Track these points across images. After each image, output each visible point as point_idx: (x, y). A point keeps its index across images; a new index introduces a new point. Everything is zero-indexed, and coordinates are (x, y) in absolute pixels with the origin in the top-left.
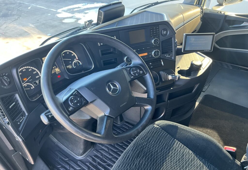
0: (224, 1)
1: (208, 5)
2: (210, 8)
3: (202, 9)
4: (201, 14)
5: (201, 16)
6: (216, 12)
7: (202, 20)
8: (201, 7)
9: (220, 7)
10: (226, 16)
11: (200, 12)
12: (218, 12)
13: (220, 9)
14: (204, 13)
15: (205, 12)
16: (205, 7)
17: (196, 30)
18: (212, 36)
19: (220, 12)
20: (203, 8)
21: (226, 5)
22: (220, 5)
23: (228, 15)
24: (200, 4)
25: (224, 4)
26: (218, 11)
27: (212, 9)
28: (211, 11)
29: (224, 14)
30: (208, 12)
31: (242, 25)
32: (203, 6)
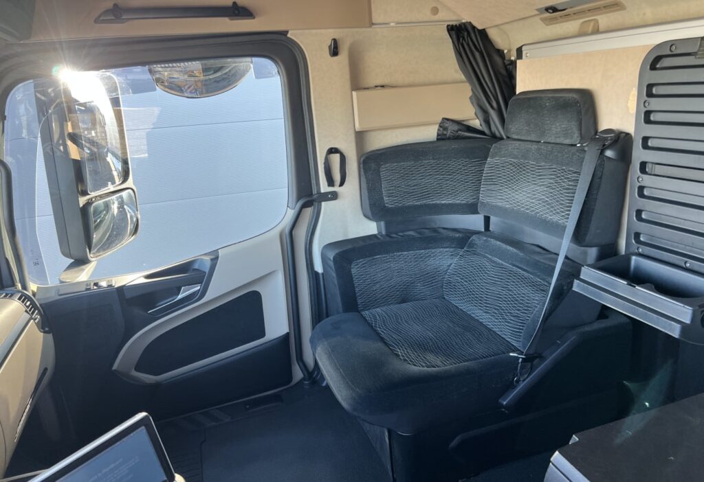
0: (88, 250)
1: (41, 275)
2: (52, 282)
3: (24, 298)
4: (33, 313)
5: (35, 319)
6: (84, 289)
7: (47, 329)
8: (19, 292)
9: (83, 267)
10: (121, 289)
11: (26, 311)
12: (87, 285)
13: (84, 275)
14: (40, 305)
15: (42, 302)
16: (33, 287)
17: (46, 369)
18: (143, 429)
19: (92, 284)
20: (30, 294)
21: (100, 257)
22: (81, 262)
23: (124, 286)
24: (9, 282)
25: (91, 255)
26: (87, 283)
27: (62, 282)
28: (61, 292)
29: (110, 286)
30: (53, 296)
31: (180, 297)
32: (25, 287)
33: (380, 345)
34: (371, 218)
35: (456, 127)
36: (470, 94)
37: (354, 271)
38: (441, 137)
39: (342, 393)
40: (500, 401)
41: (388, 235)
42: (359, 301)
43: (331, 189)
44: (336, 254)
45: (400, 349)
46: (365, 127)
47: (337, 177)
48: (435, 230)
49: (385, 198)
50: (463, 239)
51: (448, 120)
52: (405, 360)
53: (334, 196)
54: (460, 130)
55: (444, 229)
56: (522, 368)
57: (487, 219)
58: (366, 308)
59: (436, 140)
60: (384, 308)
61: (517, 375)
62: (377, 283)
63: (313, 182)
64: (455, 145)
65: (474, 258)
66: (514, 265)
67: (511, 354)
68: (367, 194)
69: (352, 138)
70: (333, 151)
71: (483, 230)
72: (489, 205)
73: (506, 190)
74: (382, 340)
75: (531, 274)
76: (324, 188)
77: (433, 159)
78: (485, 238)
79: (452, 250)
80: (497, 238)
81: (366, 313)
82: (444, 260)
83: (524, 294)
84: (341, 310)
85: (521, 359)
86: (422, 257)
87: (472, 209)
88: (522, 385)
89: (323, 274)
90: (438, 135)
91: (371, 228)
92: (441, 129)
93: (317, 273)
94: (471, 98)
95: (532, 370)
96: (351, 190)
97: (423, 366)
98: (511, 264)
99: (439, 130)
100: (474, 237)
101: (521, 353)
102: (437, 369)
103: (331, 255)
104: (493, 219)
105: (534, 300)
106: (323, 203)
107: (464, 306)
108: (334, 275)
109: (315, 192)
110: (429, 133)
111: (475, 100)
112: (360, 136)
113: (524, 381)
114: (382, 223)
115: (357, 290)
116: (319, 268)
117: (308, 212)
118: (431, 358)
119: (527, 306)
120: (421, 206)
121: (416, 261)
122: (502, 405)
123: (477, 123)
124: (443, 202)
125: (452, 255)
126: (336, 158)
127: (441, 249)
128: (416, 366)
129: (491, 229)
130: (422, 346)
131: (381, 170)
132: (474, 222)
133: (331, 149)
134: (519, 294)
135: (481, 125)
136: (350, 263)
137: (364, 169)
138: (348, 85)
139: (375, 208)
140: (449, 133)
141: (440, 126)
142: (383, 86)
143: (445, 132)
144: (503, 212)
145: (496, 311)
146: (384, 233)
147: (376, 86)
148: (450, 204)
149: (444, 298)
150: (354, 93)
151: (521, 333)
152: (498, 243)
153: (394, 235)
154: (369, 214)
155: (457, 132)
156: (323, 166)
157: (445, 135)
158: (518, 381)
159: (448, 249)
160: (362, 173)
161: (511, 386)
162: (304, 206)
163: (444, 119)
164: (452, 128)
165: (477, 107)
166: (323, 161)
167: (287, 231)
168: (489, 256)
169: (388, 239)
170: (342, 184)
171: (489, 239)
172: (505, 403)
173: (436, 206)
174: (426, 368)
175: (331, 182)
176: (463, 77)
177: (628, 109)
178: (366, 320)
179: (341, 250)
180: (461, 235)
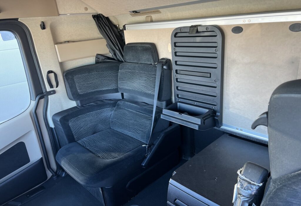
33: (91, 154)
34: (73, 99)
36: (106, 43)
37: (70, 124)
38: (97, 62)
40: (142, 164)
41: (82, 106)
42: (75, 137)
43: (52, 89)
44: (61, 118)
45: (99, 154)
46: (63, 60)
47: (54, 83)
48: (102, 101)
49: (78, 90)
50: (115, 103)
52: (103, 158)
53: (54, 92)
54: (106, 59)
55: (106, 100)
56: (148, 150)
57: (122, 94)
58: (79, 139)
59: (95, 63)
60: (87, 138)
61: (146, 153)
62: (82, 127)
63: (43, 87)
64: (104, 65)
65: (121, 110)
66: (137, 111)
67: (143, 146)
68: (70, 89)
69: (58, 65)
70: (50, 72)
71: (121, 99)
72: (123, 89)
73: (129, 82)
74: (91, 152)
75: (144, 114)
76: (48, 89)
77: (96, 72)
78: (123, 102)
79: (111, 108)
80: (128, 101)
81: (79, 142)
82: (108, 113)
83: (143, 122)
84: (67, 142)
85: (147, 147)
86: (99, 113)
87: (116, 91)
88: (149, 156)
89: (54, 128)
90: (96, 61)
91: (73, 104)
92: (97, 59)
93: (51, 128)
95: (151, 150)
96: (61, 89)
97: (111, 159)
98: (135, 111)
99: (96, 59)
100: (119, 102)
101: (146, 145)
102: (117, 158)
103: (58, 119)
104: (125, 94)
105: (147, 123)
106: (49, 96)
107: (119, 130)
108: (61, 128)
109: (44, 91)
110: (92, 60)
111: (108, 45)
112: (61, 64)
113: (149, 154)
114: (79, 101)
115: (73, 132)
116: (52, 125)
117: (42, 101)
118: (113, 154)
119: (145, 126)
120: (95, 92)
121: (97, 115)
122: (143, 166)
123: (110, 55)
124: (104, 89)
125: (111, 110)
126: (52, 76)
127: (106, 109)
128: (108, 159)
129: (124, 98)
130: (108, 150)
131: (74, 78)
132: (118, 95)
133: (49, 71)
134: (141, 122)
135: (113, 56)
136: (68, 121)
137: (66, 78)
138: (52, 42)
139: (74, 95)
140: (100, 60)
141: (96, 57)
142: (68, 42)
143: (99, 60)
144: (129, 91)
145: (134, 130)
146: (80, 105)
147: (65, 42)
148: (107, 90)
149: (111, 128)
150: (55, 45)
151: (145, 137)
152: (129, 103)
153: (85, 106)
154: (72, 97)
155: (104, 59)
156: (46, 79)
157: (98, 61)
158: (147, 156)
159: (109, 108)
160: (66, 80)
161: (145, 157)
162: (40, 98)
163: (98, 54)
164: (101, 58)
165: (110, 49)
166: (46, 77)
167: (33, 111)
168: (126, 109)
169: (83, 108)
170: (57, 87)
171: (125, 102)
172: (144, 165)
173: (101, 91)
174: (112, 159)
175: (51, 86)
176: (101, 36)
177: (168, 51)
178: (81, 145)
179: (62, 116)
180: (113, 102)
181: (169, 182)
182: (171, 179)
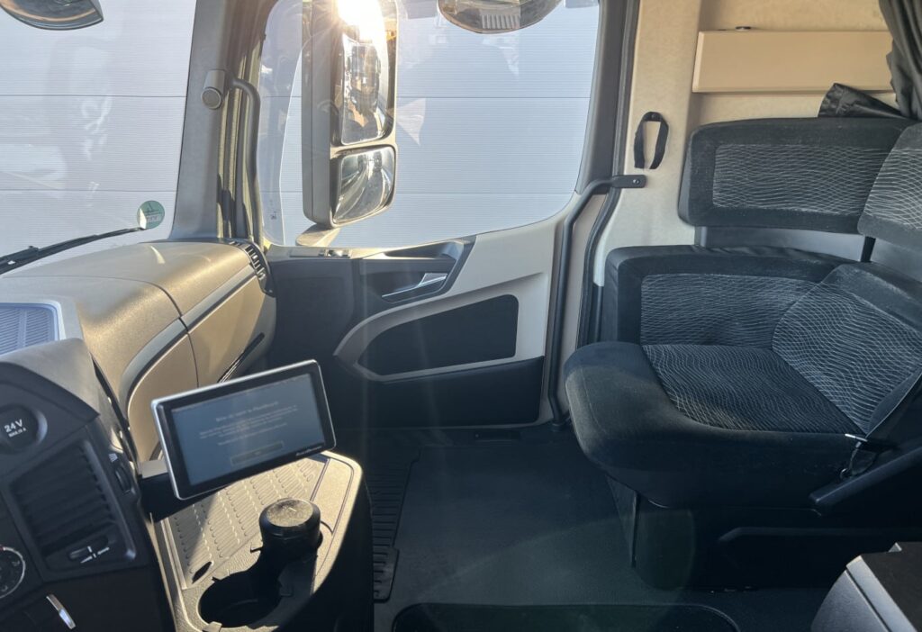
0: (331, 213)
1: (277, 233)
2: (288, 243)
3: (252, 250)
4: (259, 269)
5: (260, 276)
6: (317, 255)
7: (271, 291)
8: (250, 243)
9: (323, 232)
10: (358, 262)
11: (251, 264)
12: (322, 251)
13: (323, 241)
14: (269, 263)
15: (272, 260)
16: (266, 243)
17: (261, 336)
19: (327, 251)
20: (261, 250)
21: (342, 225)
22: (322, 226)
23: (361, 259)
24: (243, 233)
25: (335, 221)
26: (322, 250)
27: (298, 244)
28: (293, 254)
29: (345, 256)
30: (285, 257)
31: (421, 284)
32: (257, 241)
33: (654, 387)
34: (687, 217)
35: (851, 99)
36: (889, 49)
37: (645, 288)
38: (825, 112)
39: (583, 431)
40: (812, 495)
41: (708, 248)
42: (643, 331)
43: (639, 172)
44: (625, 262)
45: (679, 396)
46: (710, 87)
47: (650, 155)
48: (781, 250)
49: (715, 193)
50: (823, 269)
51: (841, 86)
52: (682, 411)
53: (641, 182)
54: (858, 103)
55: (797, 250)
56: (859, 456)
57: (869, 244)
58: (653, 341)
59: (816, 116)
60: (676, 346)
61: (848, 466)
62: (675, 310)
63: (616, 159)
64: (842, 125)
65: (833, 297)
66: (891, 313)
67: (847, 435)
68: (689, 184)
69: (685, 100)
70: (651, 117)
71: (859, 260)
72: (877, 220)
73: (909, 198)
74: (660, 382)
75: (916, 327)
76: (629, 168)
77: (804, 143)
78: (857, 271)
79: (800, 281)
80: (876, 273)
81: (648, 348)
82: (786, 295)
83: (894, 354)
84: (616, 335)
85: (859, 443)
86: (751, 286)
87: (848, 224)
88: (850, 483)
89: (603, 288)
90: (822, 110)
91: (685, 235)
92: (829, 101)
93: (595, 287)
94: (888, 57)
95: (875, 463)
96: (667, 179)
97: (705, 423)
98: (887, 311)
99: (824, 102)
100: (840, 268)
101: (863, 435)
102: (725, 430)
103: (618, 262)
104: (880, 244)
105: (908, 364)
106: (623, 190)
107: (796, 363)
108: (616, 288)
109: (615, 172)
110: (810, 107)
111: (897, 62)
112: (698, 100)
113: (857, 475)
114: (704, 230)
115: (643, 314)
116: (599, 279)
117: (601, 200)
118: (720, 415)
119: (894, 373)
120: (768, 211)
121: (741, 290)
122: (813, 501)
123: (891, 99)
124: (804, 210)
125: (798, 290)
126: (655, 127)
127: (785, 279)
128: (693, 419)
129: (871, 260)
130: (713, 399)
131: (718, 151)
132: (848, 245)
133: (651, 113)
134: (886, 354)
135: (896, 101)
136: (642, 277)
137: (693, 147)
138: (694, 22)
139: (697, 207)
140: (839, 108)
141: (828, 96)
142: (748, 28)
143: (833, 106)
144: (896, 232)
145: (842, 374)
146: (703, 244)
147: (738, 28)
148: (814, 214)
149: (772, 349)
150: (701, 35)
151: (873, 408)
152: (877, 279)
153: (718, 250)
154: (686, 212)
155: (852, 105)
156: (634, 137)
157: (833, 110)
158: (847, 475)
159: (795, 280)
160: (689, 154)
161: (834, 478)
162: (596, 191)
163: (837, 86)
164: (847, 99)
165: (898, 74)
166: (635, 130)
167: (566, 222)
168: (855, 296)
169: (707, 252)
170: (655, 166)
171: (864, 272)
172: (818, 500)
173: (793, 214)
174: (709, 426)
175: (640, 162)
176: (884, 24)
178: (646, 355)
179: (633, 257)
180: (820, 262)
181: (849, 565)
182: (859, 558)
